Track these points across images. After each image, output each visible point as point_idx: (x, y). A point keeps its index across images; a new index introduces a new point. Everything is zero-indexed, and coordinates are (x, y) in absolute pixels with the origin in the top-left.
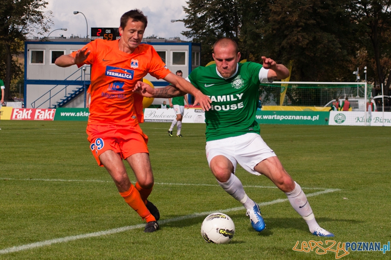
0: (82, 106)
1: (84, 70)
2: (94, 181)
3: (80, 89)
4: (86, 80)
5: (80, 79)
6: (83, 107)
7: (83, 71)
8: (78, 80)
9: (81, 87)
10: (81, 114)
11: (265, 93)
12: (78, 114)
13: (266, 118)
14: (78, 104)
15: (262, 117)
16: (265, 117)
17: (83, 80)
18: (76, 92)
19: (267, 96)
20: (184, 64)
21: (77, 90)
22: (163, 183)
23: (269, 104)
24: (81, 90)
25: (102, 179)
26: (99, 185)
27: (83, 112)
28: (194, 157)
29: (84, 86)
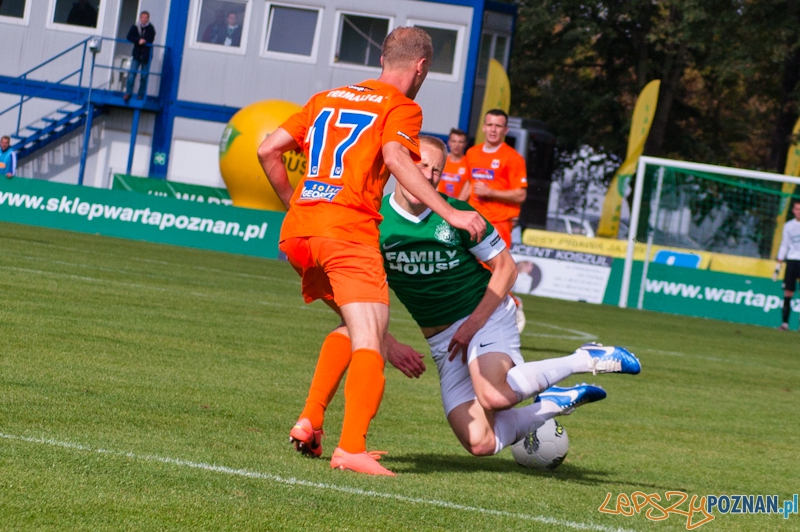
0: (70, 177)
1: (95, 51)
2: (52, 442)
3: (70, 115)
4: (95, 85)
5: (73, 82)
6: (75, 181)
7: (89, 55)
8: (66, 82)
9: (74, 108)
10: (65, 205)
11: (725, 208)
12: (53, 205)
13: (717, 298)
14: (55, 169)
15: (702, 292)
16: (713, 294)
17: (85, 84)
18: (55, 123)
19: (729, 222)
20: (449, 70)
21: (59, 117)
22: (293, 480)
23: (734, 250)
24: (74, 120)
25: (81, 441)
26: (65, 457)
27: (71, 198)
28: (429, 403)
29: (84, 108)
